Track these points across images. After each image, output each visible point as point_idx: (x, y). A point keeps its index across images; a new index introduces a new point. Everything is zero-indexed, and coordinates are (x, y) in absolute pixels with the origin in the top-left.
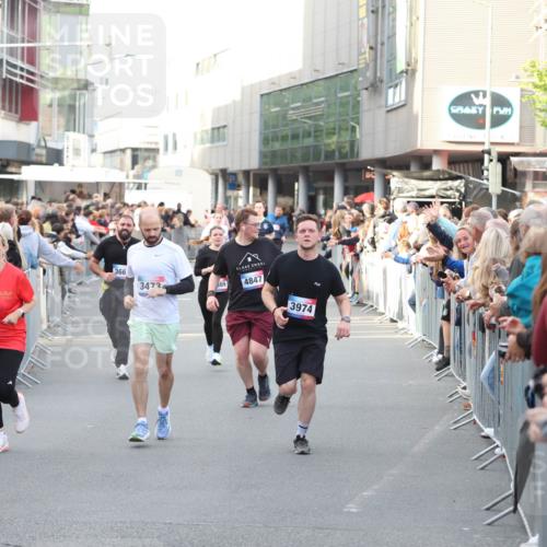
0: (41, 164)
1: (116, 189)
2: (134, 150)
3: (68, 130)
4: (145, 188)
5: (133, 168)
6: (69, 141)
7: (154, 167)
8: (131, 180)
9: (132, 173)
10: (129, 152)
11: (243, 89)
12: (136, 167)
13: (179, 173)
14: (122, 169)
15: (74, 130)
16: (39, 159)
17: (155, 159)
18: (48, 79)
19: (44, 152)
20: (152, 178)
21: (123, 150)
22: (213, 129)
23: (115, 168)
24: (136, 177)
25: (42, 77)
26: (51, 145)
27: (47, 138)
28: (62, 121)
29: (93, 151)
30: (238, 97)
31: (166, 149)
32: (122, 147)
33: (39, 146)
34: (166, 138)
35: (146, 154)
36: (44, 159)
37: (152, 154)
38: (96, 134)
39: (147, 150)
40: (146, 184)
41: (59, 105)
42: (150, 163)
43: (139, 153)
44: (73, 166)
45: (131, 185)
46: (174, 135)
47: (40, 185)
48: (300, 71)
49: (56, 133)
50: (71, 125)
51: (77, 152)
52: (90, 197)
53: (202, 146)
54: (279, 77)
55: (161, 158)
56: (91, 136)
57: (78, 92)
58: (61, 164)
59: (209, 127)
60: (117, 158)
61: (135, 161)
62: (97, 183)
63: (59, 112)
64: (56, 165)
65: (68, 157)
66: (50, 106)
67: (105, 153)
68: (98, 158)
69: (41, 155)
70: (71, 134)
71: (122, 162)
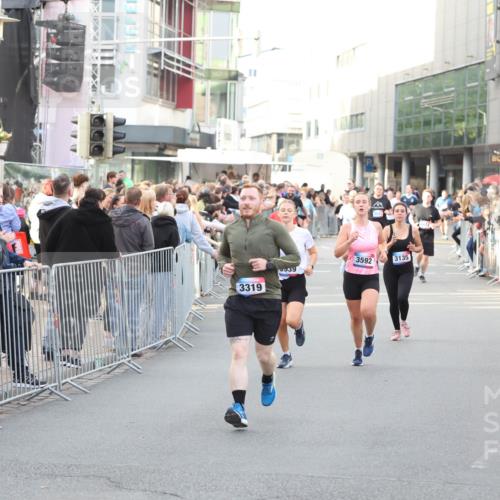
0: (195, 147)
1: (263, 171)
2: (279, 135)
3: (220, 117)
4: (290, 170)
5: (278, 151)
6: (221, 127)
7: (297, 150)
8: (276, 162)
9: (277, 156)
10: (275, 138)
11: (379, 80)
12: (281, 151)
13: (320, 156)
14: (268, 152)
15: (226, 117)
16: (194, 143)
17: (298, 143)
18: (202, 71)
19: (198, 136)
20: (295, 161)
21: (269, 135)
22: (352, 116)
23: (263, 151)
24: (280, 159)
25: (196, 68)
26: (204, 130)
27: (200, 124)
28: (215, 109)
29: (243, 135)
30: (375, 87)
31: (309, 135)
32: (269, 132)
33: (193, 131)
34: (309, 124)
35: (291, 139)
36: (198, 144)
37: (295, 140)
38: (244, 120)
39: (291, 135)
40: (290, 166)
41: (211, 94)
42: (293, 147)
43: (284, 138)
44: (225, 149)
45: (277, 167)
46: (316, 121)
47: (194, 166)
48: (432, 63)
49: (209, 119)
50: (223, 112)
51: (228, 136)
52: (240, 177)
53: (342, 132)
54: (413, 69)
55: (304, 142)
56: (241, 122)
57: (229, 82)
58: (213, 148)
59: (348, 114)
60: (264, 142)
61: (280, 145)
62: (246, 165)
63: (212, 100)
64: (209, 148)
65: (220, 141)
66: (204, 94)
67: (253, 138)
68: (246, 142)
69: (196, 140)
70: (223, 121)
71: (268, 145)
